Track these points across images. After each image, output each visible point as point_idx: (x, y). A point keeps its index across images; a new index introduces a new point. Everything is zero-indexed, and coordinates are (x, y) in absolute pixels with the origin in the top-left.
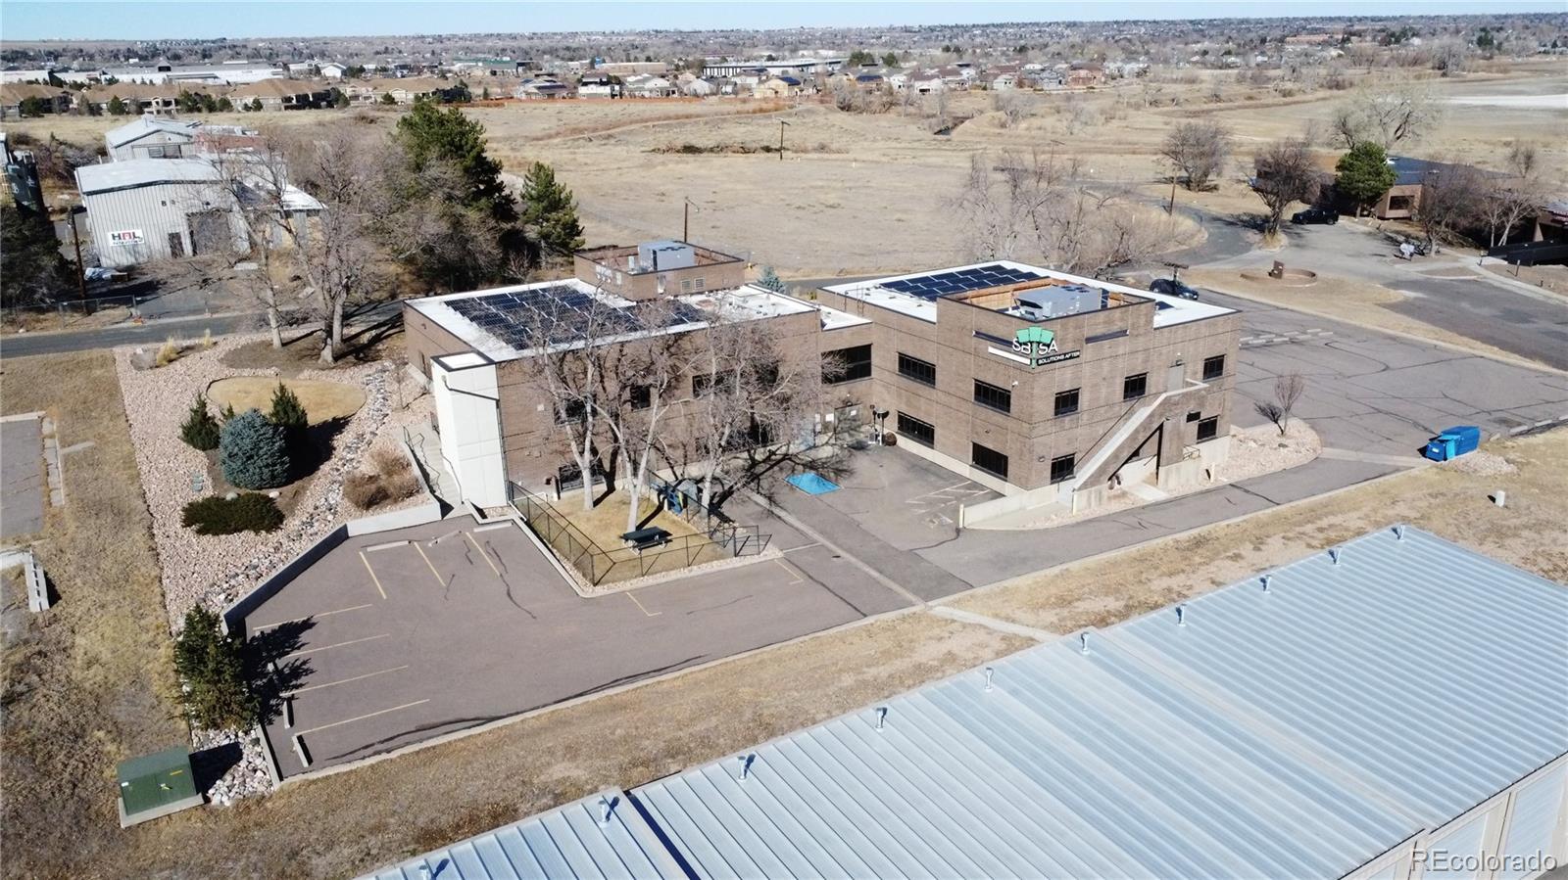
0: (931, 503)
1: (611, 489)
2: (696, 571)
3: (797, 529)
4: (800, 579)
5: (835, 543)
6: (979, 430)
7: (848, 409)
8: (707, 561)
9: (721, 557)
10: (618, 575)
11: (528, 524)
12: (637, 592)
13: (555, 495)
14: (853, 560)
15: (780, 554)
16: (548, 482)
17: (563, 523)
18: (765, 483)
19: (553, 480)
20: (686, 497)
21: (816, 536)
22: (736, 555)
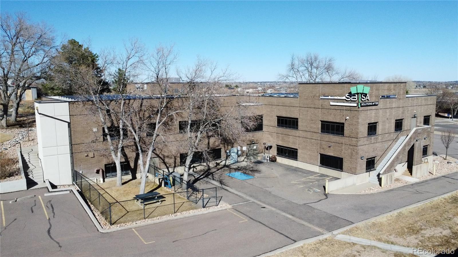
0: (304, 183)
1: (134, 178)
2: (179, 215)
3: (237, 195)
4: (246, 220)
5: (260, 201)
6: (325, 147)
7: (252, 145)
8: (186, 210)
9: (196, 208)
10: (129, 218)
11: (81, 193)
12: (139, 229)
13: (102, 180)
14: (274, 209)
15: (230, 207)
16: (98, 172)
17: (102, 192)
18: (216, 176)
19: (101, 171)
20: (174, 180)
21: (248, 198)
22: (204, 207)
